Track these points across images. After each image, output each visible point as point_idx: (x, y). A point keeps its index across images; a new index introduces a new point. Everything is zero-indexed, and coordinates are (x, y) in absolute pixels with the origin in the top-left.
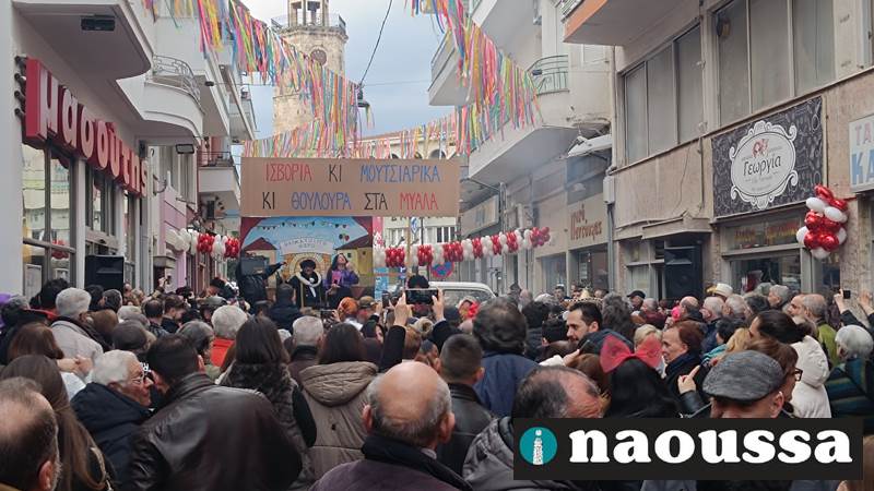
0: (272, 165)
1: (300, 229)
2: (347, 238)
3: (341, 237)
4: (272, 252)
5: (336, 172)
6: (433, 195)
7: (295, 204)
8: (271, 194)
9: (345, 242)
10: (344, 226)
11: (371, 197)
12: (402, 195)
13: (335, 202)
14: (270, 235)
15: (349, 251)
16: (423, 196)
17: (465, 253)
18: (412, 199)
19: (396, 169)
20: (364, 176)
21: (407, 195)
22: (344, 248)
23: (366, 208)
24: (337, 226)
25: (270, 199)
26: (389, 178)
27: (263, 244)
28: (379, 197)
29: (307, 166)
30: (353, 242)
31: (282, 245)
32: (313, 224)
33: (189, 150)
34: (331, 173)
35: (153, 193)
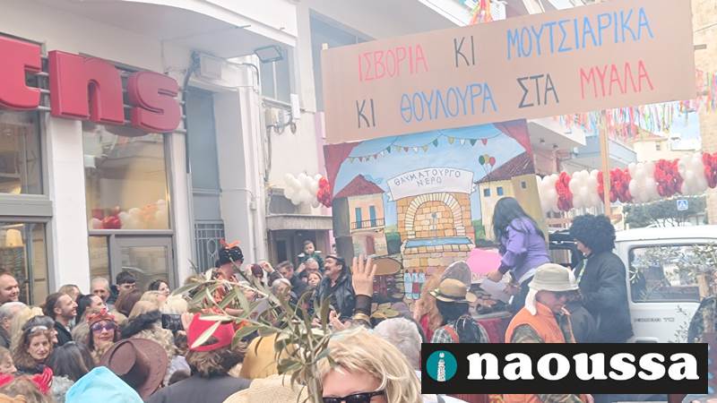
0: (365, 55)
2: (492, 161)
3: (482, 160)
4: (378, 197)
5: (466, 50)
6: (640, 64)
7: (407, 114)
8: (368, 105)
9: (488, 169)
10: (485, 142)
11: (529, 84)
12: (582, 73)
13: (468, 100)
15: (500, 183)
16: (621, 71)
18: (602, 77)
19: (568, 27)
20: (514, 50)
21: (592, 71)
22: (490, 178)
23: (521, 106)
24: (473, 142)
25: (367, 112)
26: (556, 48)
27: (364, 186)
28: (543, 81)
29: (418, 46)
30: (502, 168)
31: (391, 183)
32: (436, 143)
33: (274, 56)
34: (457, 52)
35: (269, 127)
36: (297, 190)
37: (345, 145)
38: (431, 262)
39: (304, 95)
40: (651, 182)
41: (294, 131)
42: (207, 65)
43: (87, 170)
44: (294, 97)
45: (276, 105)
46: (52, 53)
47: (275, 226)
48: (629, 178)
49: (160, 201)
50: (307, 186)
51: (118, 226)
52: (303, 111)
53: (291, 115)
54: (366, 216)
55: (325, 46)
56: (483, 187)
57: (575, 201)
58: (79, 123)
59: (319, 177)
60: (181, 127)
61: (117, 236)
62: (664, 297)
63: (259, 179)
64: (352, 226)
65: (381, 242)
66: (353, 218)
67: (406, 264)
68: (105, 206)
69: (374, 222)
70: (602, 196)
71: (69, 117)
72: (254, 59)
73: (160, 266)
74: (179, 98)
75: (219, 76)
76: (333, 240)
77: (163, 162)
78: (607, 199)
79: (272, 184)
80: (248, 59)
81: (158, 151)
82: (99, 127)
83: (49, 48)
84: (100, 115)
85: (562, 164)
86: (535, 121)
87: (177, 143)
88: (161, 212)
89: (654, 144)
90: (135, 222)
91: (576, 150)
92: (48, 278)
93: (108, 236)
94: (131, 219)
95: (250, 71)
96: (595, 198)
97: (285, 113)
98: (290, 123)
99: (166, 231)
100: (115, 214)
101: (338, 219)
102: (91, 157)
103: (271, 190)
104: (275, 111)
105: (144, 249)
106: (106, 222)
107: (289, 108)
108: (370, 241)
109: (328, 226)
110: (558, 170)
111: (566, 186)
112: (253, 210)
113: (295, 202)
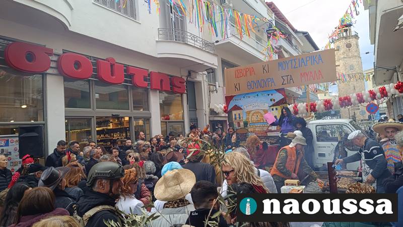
0: (237, 70)
1: (252, 99)
2: (274, 100)
3: (271, 100)
4: (241, 111)
5: (266, 68)
6: (319, 71)
7: (249, 87)
8: (238, 84)
9: (273, 102)
10: (272, 95)
11: (285, 78)
12: (301, 74)
13: (267, 83)
14: (240, 103)
15: (276, 107)
16: (313, 73)
17: (352, 100)
18: (307, 75)
19: (297, 61)
20: (280, 68)
21: (304, 74)
22: (273, 105)
23: (283, 84)
24: (268, 95)
25: (238, 87)
26: (293, 67)
27: (236, 108)
28: (289, 77)
29: (252, 68)
30: (277, 102)
31: (245, 107)
32: (258, 95)
33: (211, 71)
34: (264, 69)
35: (210, 91)
36: (218, 108)
37: (232, 96)
38: (257, 130)
39: (220, 82)
40: (322, 106)
41: (217, 92)
42: (193, 74)
43: (160, 104)
44: (217, 83)
45: (212, 85)
46: (151, 72)
47: (211, 119)
48: (316, 105)
49: (180, 112)
50: (221, 108)
51: (169, 119)
52: (219, 86)
53: (216, 88)
54: (237, 116)
55: (226, 68)
56: (271, 108)
57: (299, 112)
58: (158, 91)
59: (224, 105)
60: (186, 92)
61: (169, 122)
62: (327, 140)
63: (207, 106)
64: (234, 119)
65: (242, 124)
66: (234, 117)
67: (249, 130)
68: (166, 114)
69: (240, 118)
70: (307, 110)
71: (155, 90)
72: (206, 72)
73: (180, 130)
74: (185, 84)
75: (196, 78)
76: (228, 123)
77: (180, 101)
78: (309, 111)
79: (211, 107)
80: (204, 73)
81: (180, 98)
82: (164, 92)
83: (150, 71)
84: (164, 89)
85: (295, 101)
86: (287, 88)
87: (185, 96)
88: (181, 115)
89: (323, 94)
90: (173, 118)
91: (299, 96)
92: (150, 134)
93: (166, 122)
94: (172, 117)
95: (205, 76)
96: (305, 111)
97: (214, 87)
98: (216, 90)
99: (182, 120)
100: (168, 116)
101: (230, 117)
102: (161, 100)
103: (210, 109)
104: (212, 87)
105: (176, 125)
106: (165, 118)
107: (215, 86)
108: (239, 124)
109: (227, 119)
110: (294, 102)
111: (296, 107)
112: (206, 115)
113: (217, 112)
